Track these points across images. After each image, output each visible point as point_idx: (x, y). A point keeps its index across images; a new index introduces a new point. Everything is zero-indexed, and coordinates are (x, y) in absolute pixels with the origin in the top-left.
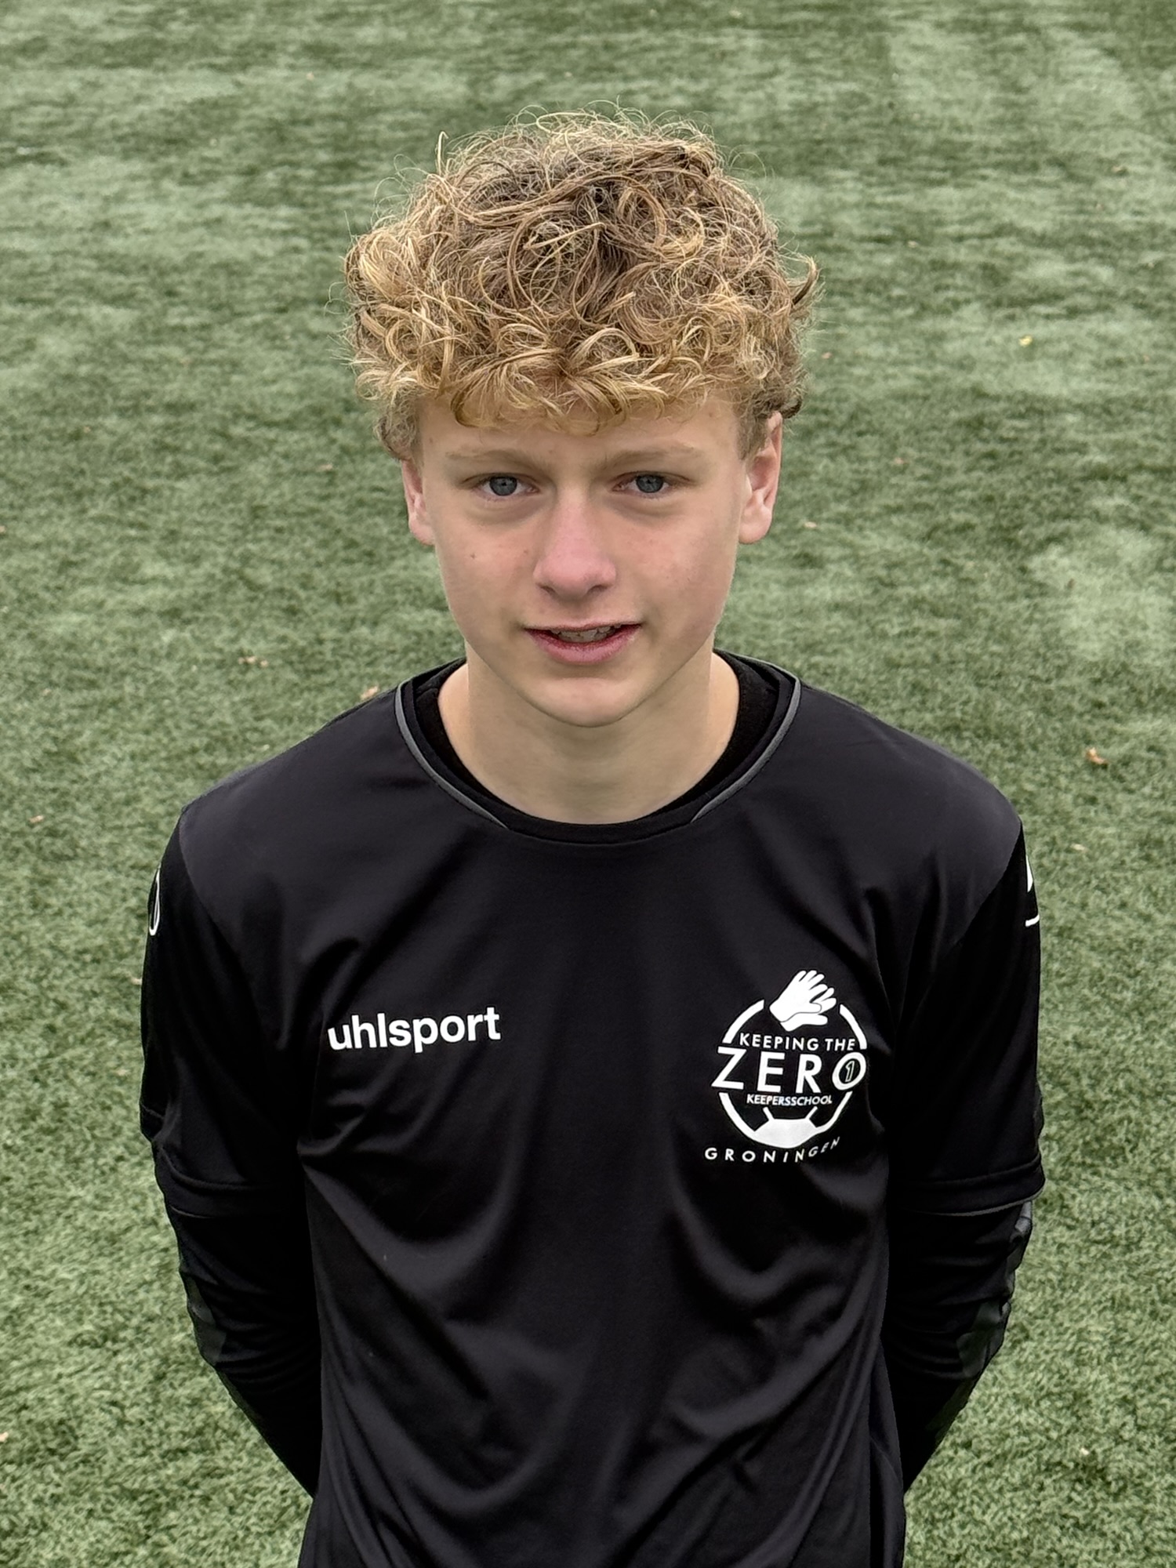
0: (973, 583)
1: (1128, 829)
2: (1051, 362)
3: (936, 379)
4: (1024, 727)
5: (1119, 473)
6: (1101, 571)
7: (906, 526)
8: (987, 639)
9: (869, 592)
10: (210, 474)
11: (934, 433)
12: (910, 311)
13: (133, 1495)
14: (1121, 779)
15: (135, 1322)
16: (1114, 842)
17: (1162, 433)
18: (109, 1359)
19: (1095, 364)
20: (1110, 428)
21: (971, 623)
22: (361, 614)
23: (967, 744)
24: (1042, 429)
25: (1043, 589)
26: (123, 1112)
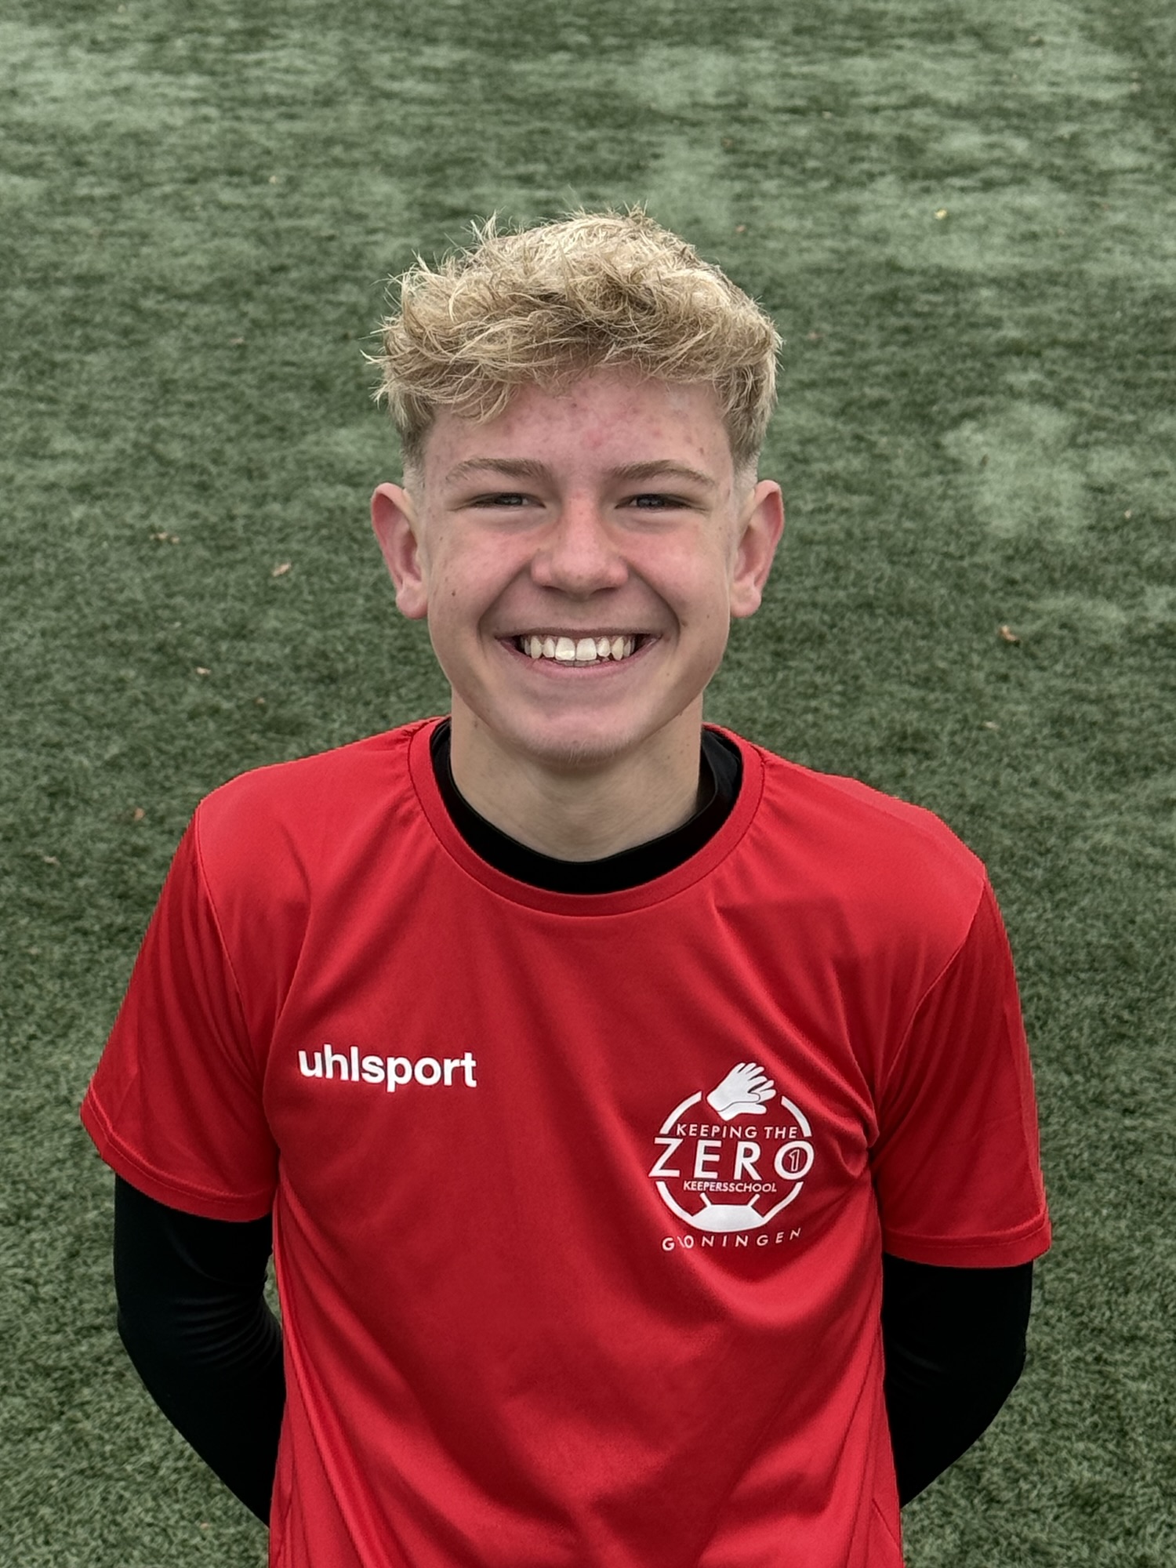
0: (886, 459)
1: (1040, 707)
2: (966, 236)
3: (851, 252)
4: (937, 604)
5: (1034, 348)
6: (1014, 447)
7: (819, 401)
8: (900, 516)
9: (782, 467)
10: (120, 347)
11: (849, 308)
12: (825, 183)
13: (47, 1372)
14: (1033, 657)
15: (48, 1200)
16: (1026, 720)
17: (1076, 307)
18: (23, 1237)
19: (1010, 238)
20: (1026, 302)
21: (884, 500)
22: (273, 490)
23: (880, 621)
24: (957, 304)
25: (956, 465)
26: (36, 991)
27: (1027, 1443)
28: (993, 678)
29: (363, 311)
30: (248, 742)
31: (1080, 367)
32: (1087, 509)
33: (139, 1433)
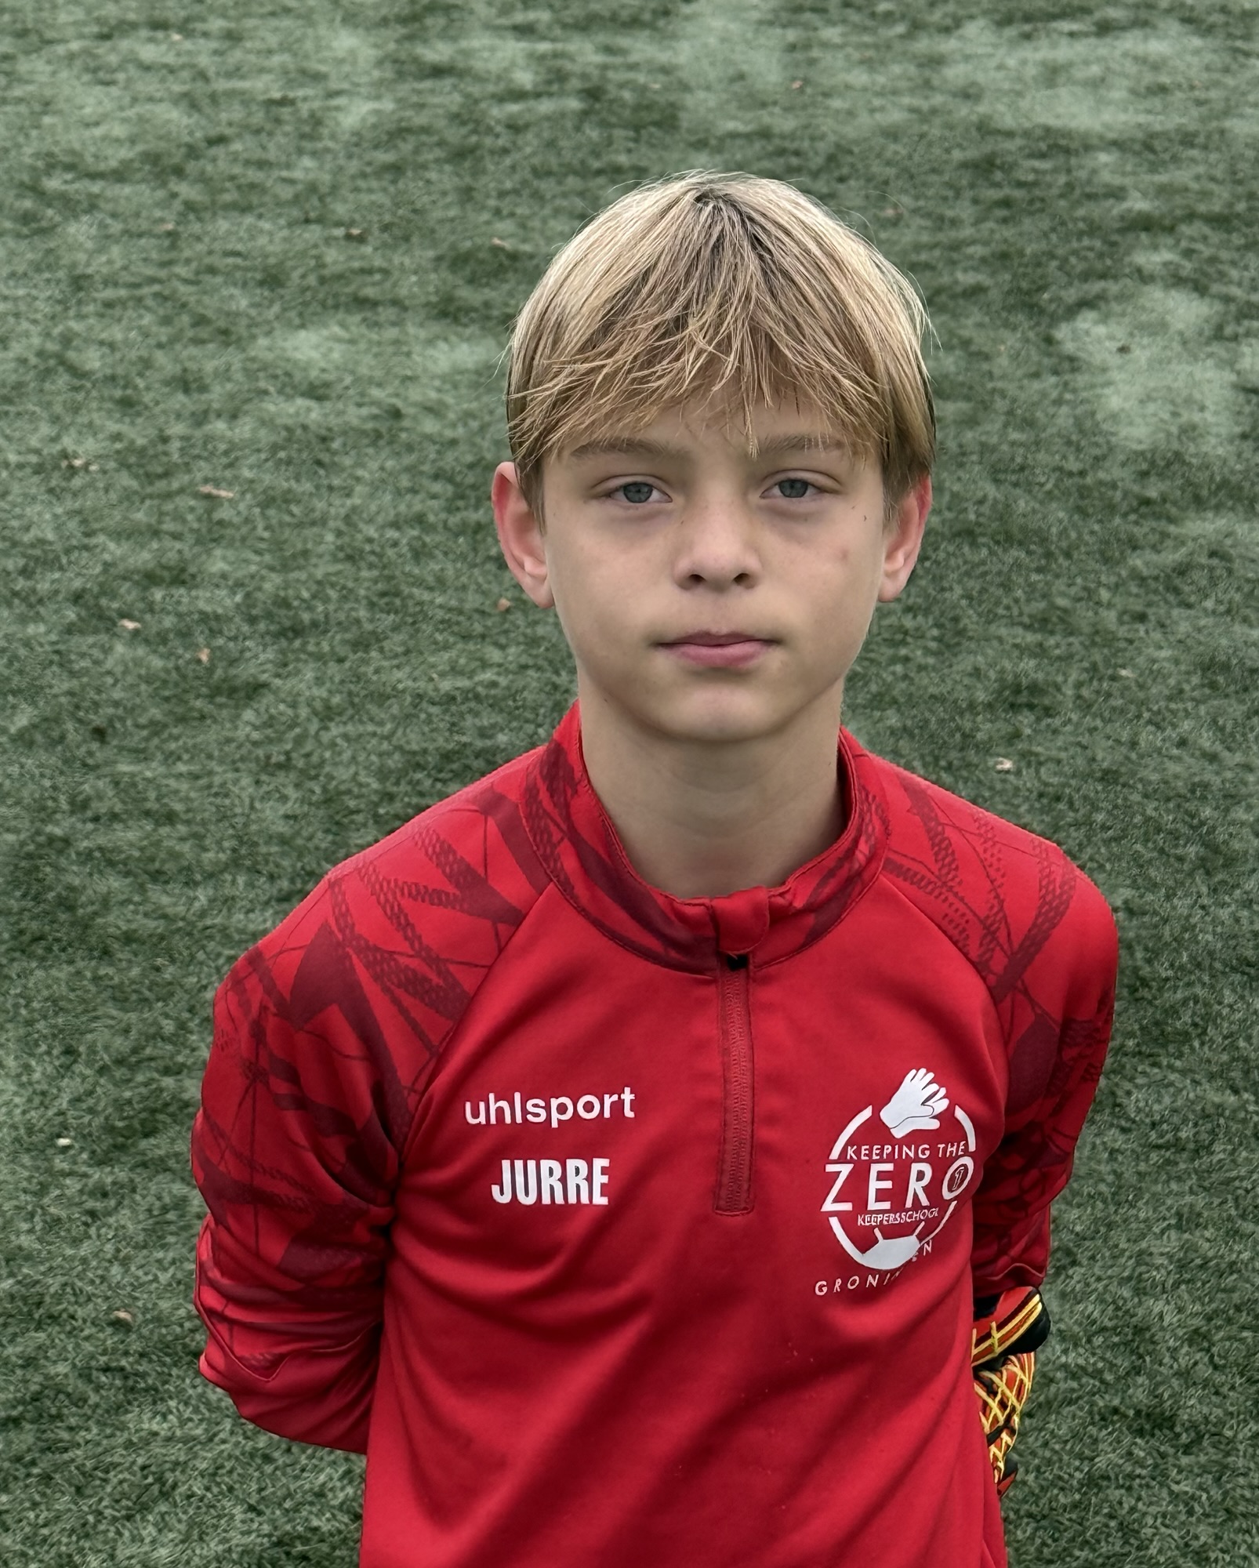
27: (1196, 1537)
28: (1126, 618)
29: (324, 189)
30: (192, 709)
31: (1225, 245)
32: (1239, 413)
33: (73, 1547)
